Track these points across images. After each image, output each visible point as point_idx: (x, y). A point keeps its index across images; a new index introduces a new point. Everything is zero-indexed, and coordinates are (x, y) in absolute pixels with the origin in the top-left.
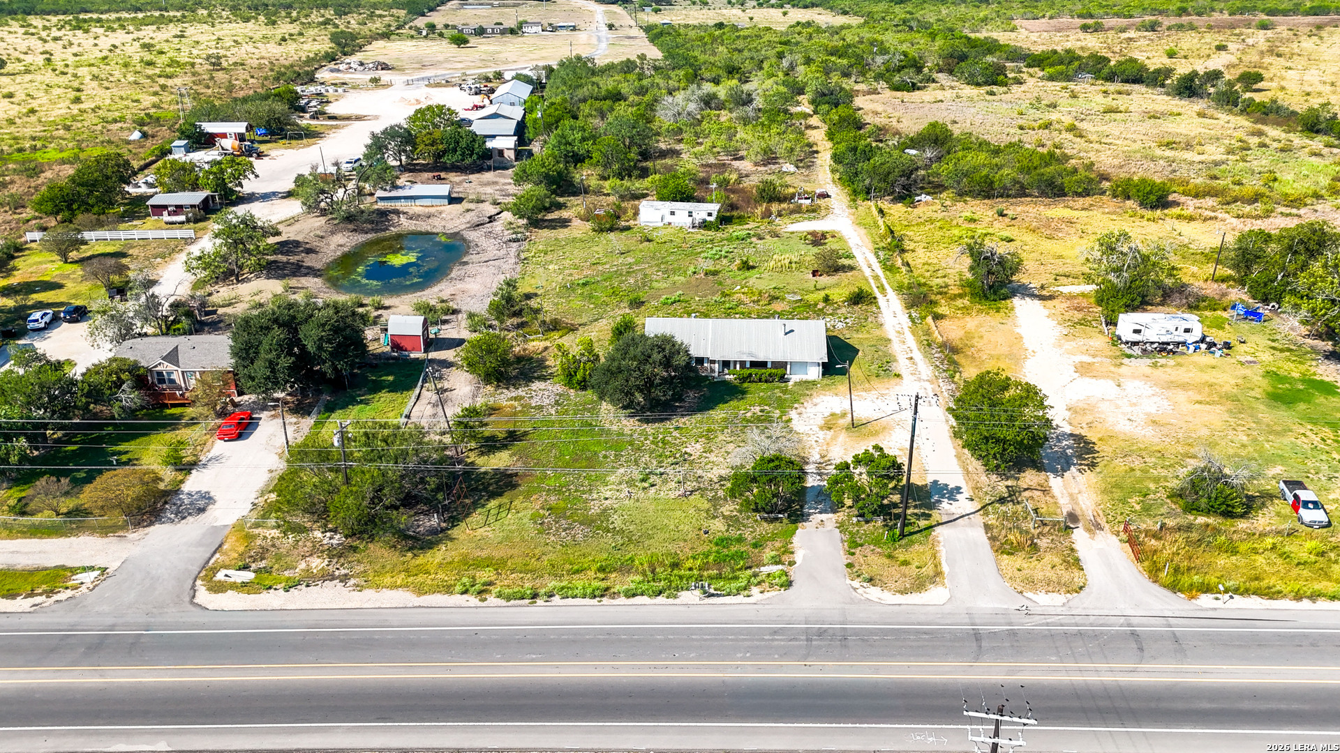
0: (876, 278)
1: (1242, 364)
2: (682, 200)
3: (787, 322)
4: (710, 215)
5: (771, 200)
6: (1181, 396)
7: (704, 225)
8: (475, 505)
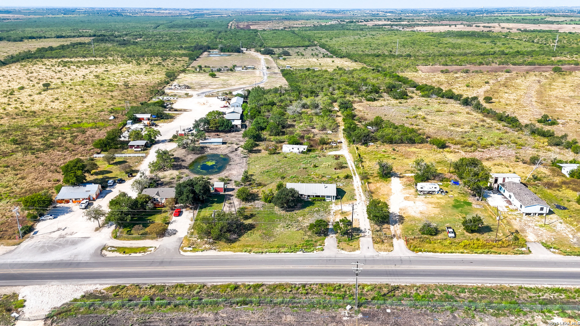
0: (353, 170)
1: (449, 197)
2: (296, 144)
3: (325, 184)
4: (304, 149)
5: (323, 144)
6: (430, 206)
7: (303, 152)
8: (245, 232)
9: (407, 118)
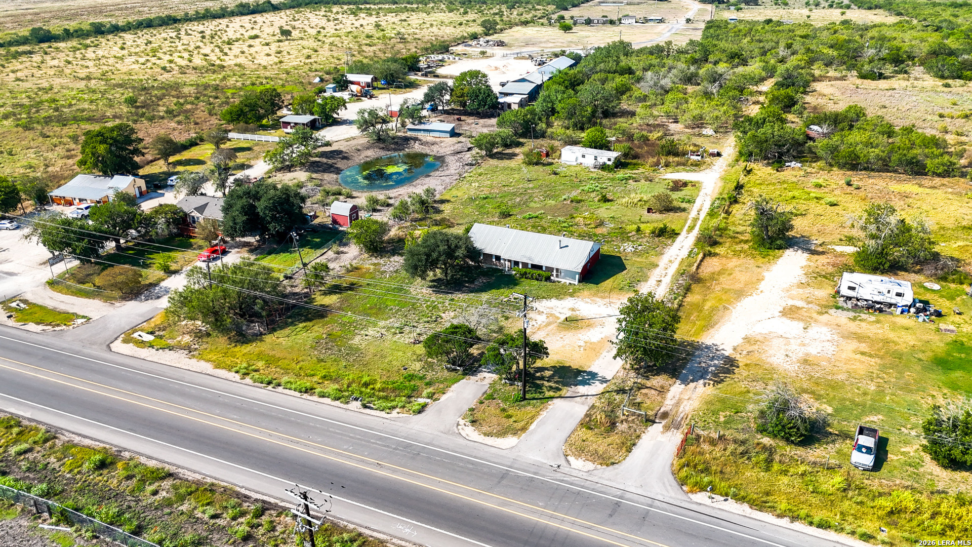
0: (696, 220)
1: (939, 330)
3: (562, 238)
4: (609, 160)
5: (669, 153)
7: (603, 167)
9: (941, 116)
